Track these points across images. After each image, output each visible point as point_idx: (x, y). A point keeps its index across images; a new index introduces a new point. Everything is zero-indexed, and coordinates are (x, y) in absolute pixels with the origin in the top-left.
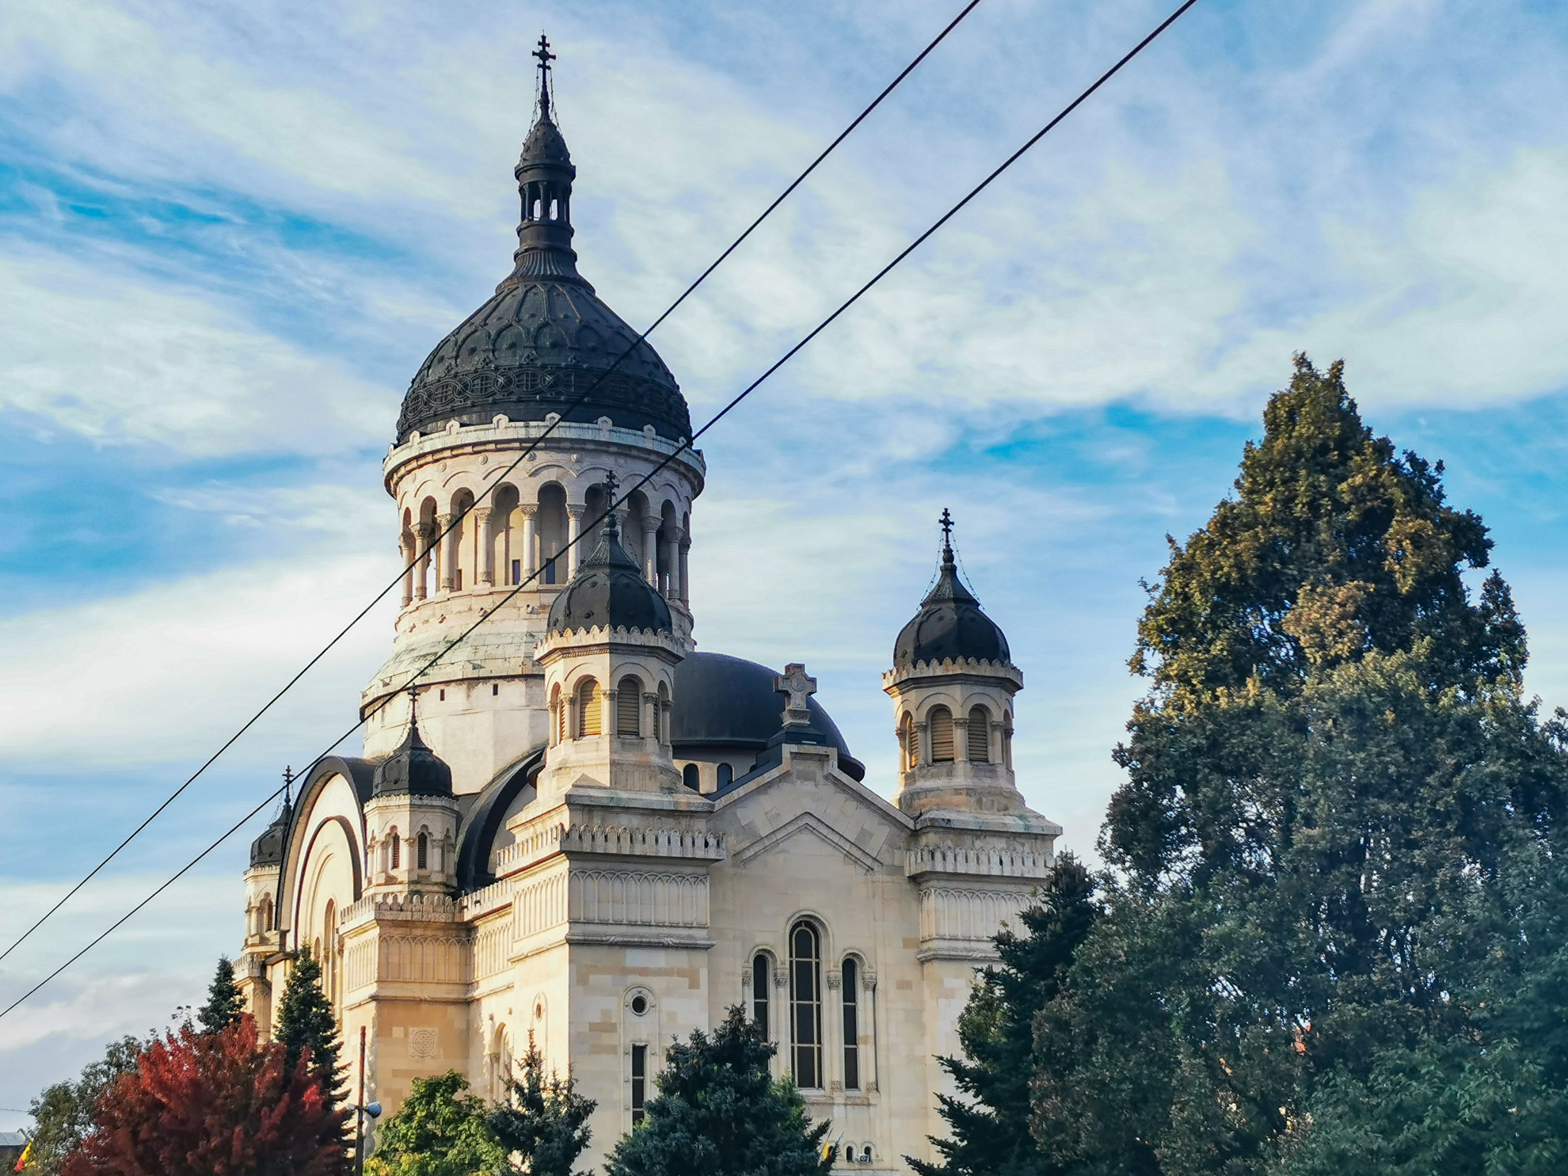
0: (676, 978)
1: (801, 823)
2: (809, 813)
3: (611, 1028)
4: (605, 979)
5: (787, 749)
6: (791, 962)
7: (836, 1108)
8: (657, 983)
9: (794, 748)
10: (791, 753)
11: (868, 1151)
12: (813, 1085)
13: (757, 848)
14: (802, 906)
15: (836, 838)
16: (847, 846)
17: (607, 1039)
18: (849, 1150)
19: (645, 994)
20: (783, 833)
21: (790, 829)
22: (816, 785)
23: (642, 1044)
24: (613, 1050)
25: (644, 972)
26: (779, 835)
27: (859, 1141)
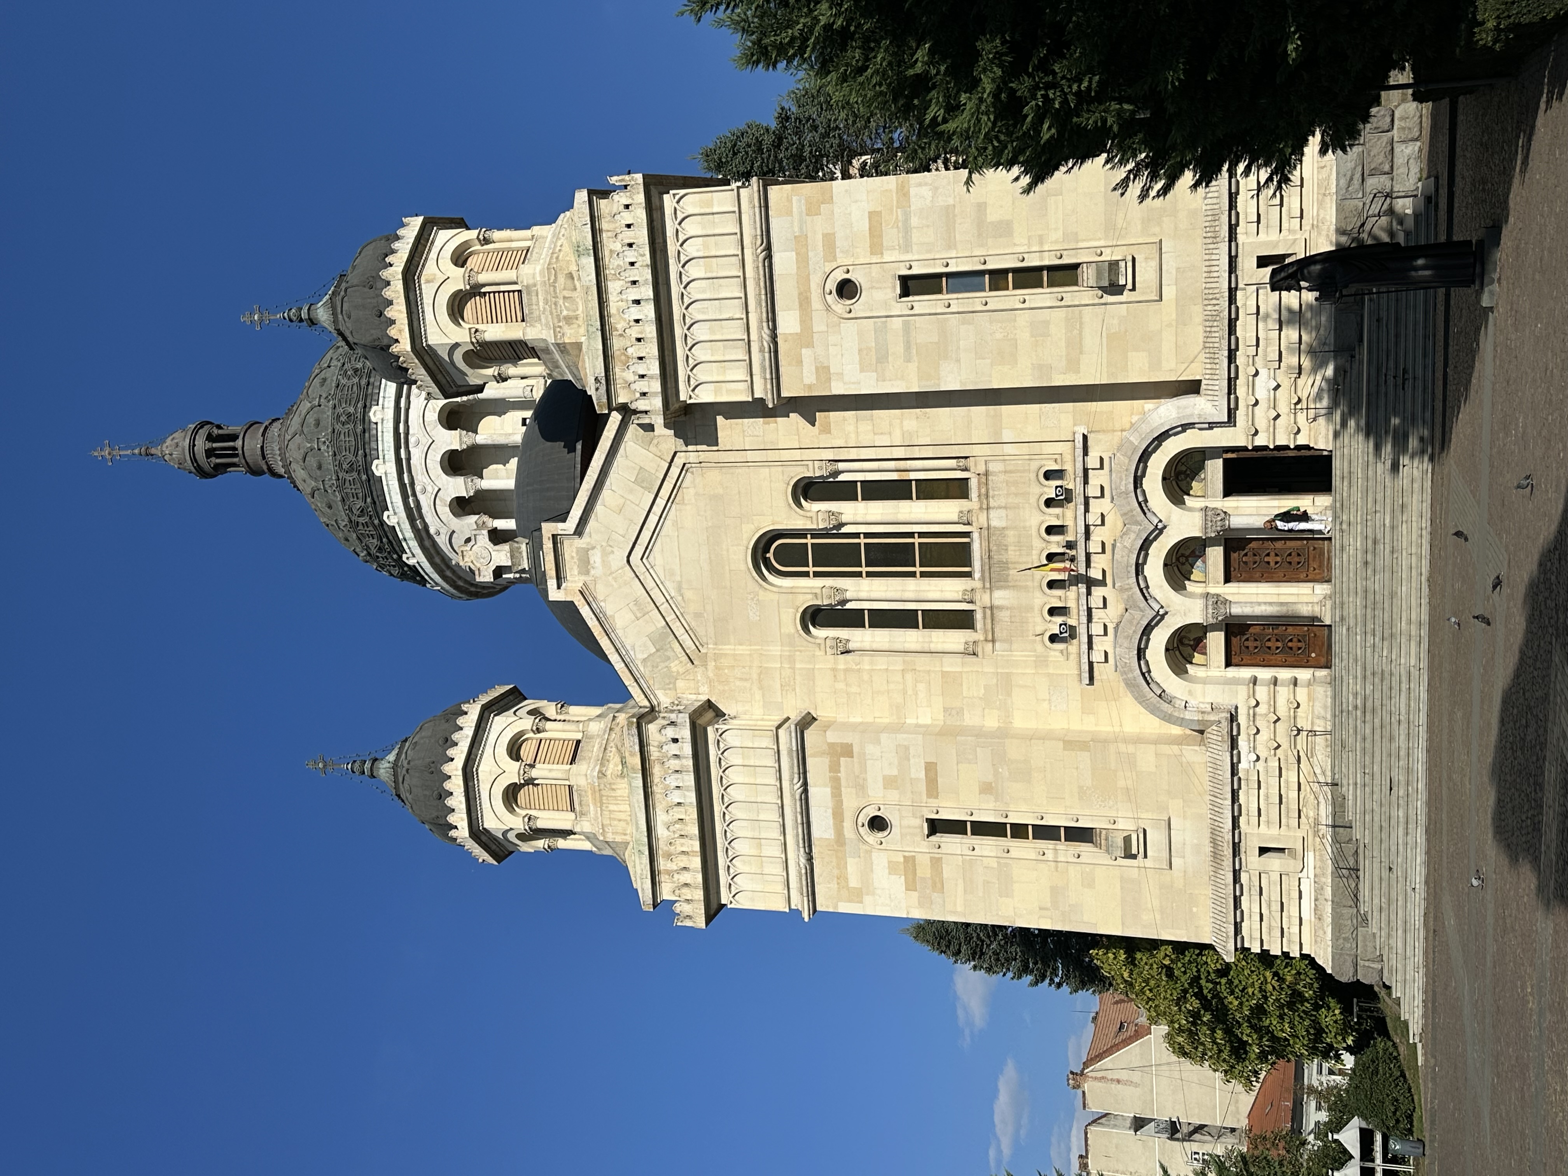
0: (842, 775)
1: (640, 570)
2: (628, 561)
3: (910, 862)
4: (853, 866)
5: (555, 595)
6: (817, 574)
7: (994, 523)
8: (850, 803)
9: (552, 583)
10: (559, 587)
11: (1048, 475)
12: (967, 547)
13: (679, 631)
14: (743, 567)
15: (653, 519)
16: (661, 502)
17: (924, 870)
18: (1049, 503)
19: (864, 818)
20: (656, 593)
21: (650, 584)
22: (593, 548)
23: (926, 825)
24: (936, 863)
25: (838, 815)
26: (660, 600)
27: (1036, 490)
